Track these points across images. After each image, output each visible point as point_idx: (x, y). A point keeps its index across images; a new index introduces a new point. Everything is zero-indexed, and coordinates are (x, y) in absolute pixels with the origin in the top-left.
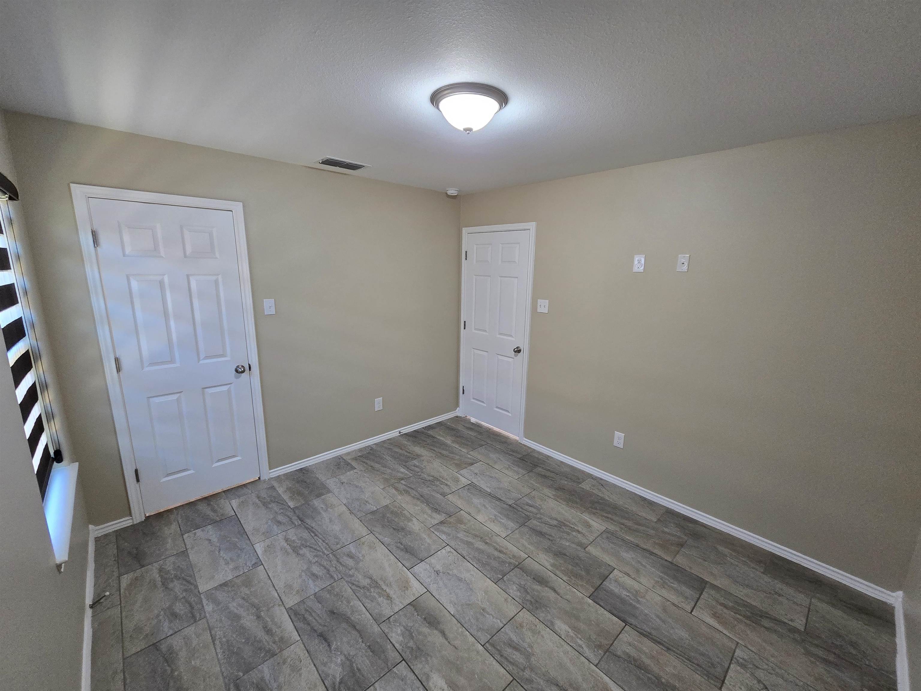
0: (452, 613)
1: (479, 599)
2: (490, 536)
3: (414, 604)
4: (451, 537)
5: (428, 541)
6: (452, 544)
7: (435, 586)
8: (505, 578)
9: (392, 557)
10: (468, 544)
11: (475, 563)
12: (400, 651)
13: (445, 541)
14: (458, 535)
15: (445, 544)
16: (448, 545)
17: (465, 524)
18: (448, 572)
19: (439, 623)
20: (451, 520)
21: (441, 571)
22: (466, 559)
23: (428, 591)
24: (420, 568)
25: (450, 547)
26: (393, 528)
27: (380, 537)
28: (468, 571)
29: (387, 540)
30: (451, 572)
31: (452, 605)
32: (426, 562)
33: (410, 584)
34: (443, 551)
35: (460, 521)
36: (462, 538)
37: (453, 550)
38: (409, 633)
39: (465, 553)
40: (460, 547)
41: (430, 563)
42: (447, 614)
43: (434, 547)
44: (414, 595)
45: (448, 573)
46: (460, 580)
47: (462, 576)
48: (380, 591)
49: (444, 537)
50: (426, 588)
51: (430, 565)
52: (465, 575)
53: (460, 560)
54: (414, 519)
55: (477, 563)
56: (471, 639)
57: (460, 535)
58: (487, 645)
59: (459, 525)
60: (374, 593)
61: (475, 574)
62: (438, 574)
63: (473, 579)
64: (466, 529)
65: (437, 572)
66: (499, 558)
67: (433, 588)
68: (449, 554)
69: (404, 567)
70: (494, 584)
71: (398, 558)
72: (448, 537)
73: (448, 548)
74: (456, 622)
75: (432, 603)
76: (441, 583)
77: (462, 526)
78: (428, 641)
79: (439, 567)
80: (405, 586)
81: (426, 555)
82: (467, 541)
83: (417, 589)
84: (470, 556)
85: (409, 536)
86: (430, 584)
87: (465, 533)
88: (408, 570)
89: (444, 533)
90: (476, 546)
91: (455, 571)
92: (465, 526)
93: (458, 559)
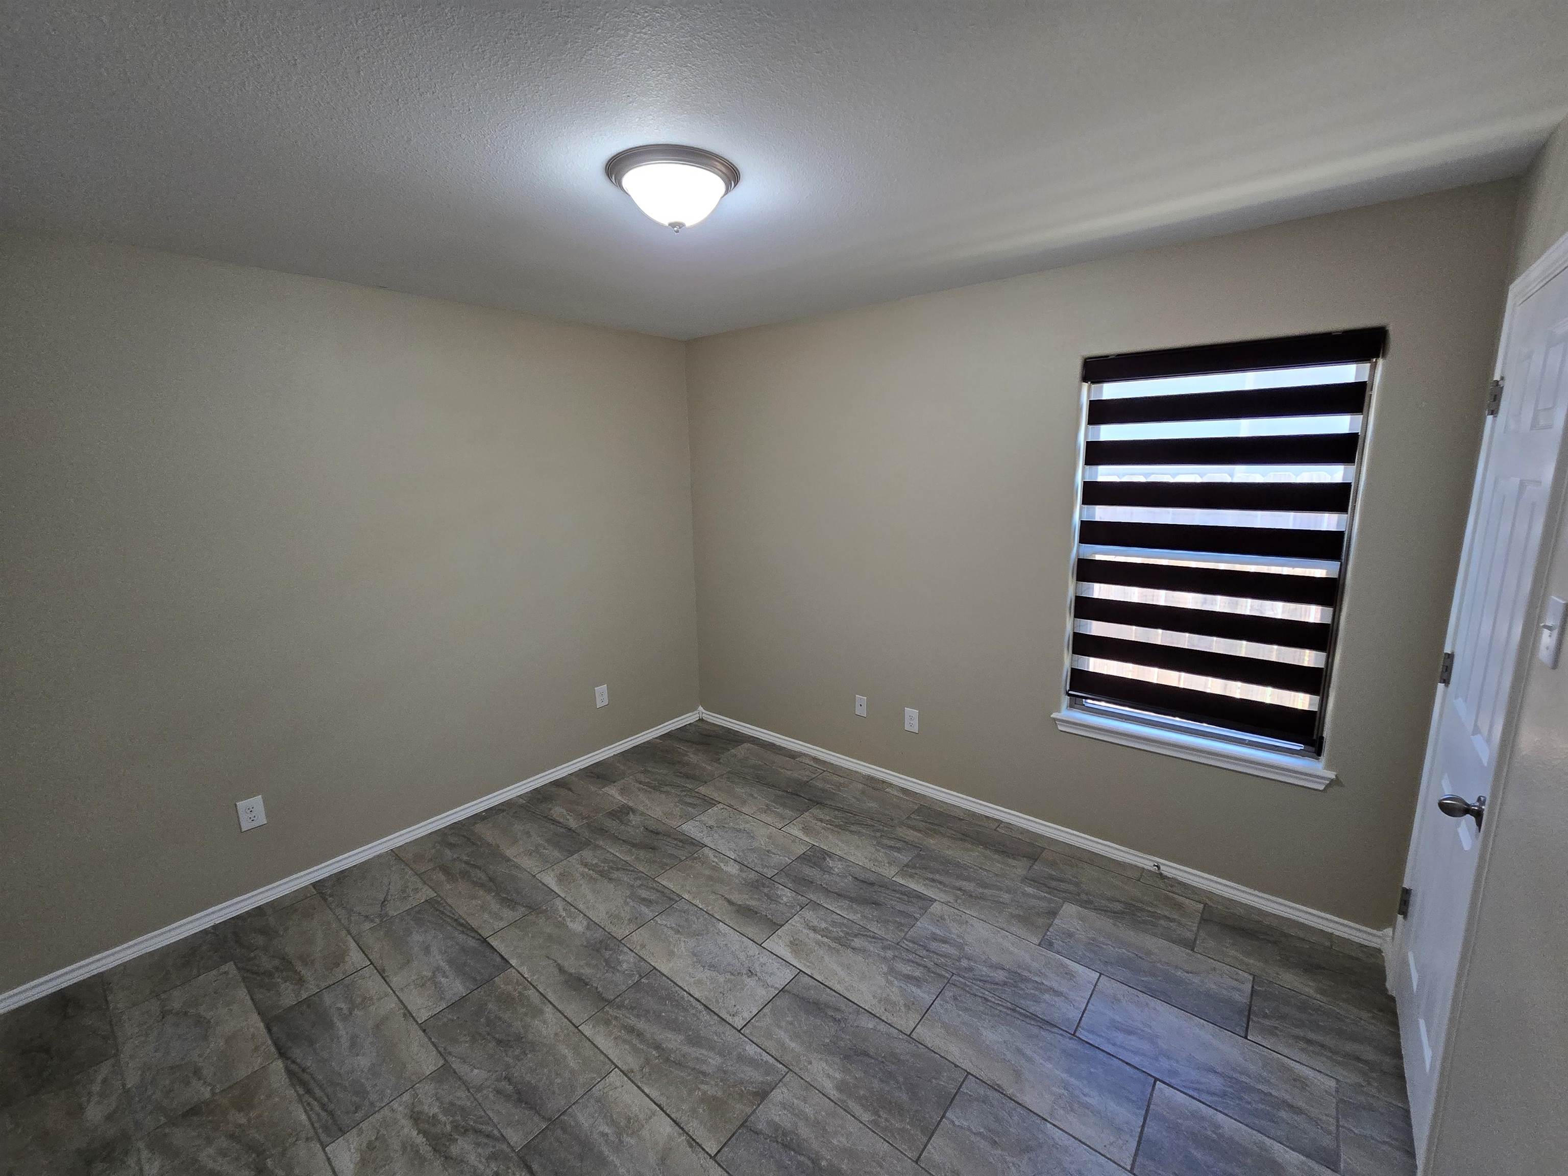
0: (721, 923)
1: (683, 944)
2: (646, 1070)
3: (774, 926)
4: (735, 1053)
5: (782, 1035)
6: (730, 1036)
7: (751, 953)
8: (637, 978)
9: (837, 987)
10: (695, 1040)
11: (686, 999)
12: (776, 884)
13: (747, 1039)
14: (719, 1060)
15: (746, 1031)
16: (739, 1031)
17: (705, 1099)
18: (733, 977)
19: (738, 911)
20: (740, 1109)
21: (744, 976)
22: (703, 1004)
23: (760, 945)
24: (783, 977)
25: (735, 1026)
26: (868, 1055)
27: (882, 1027)
28: (699, 982)
29: (869, 1024)
30: (728, 976)
31: (723, 932)
32: (776, 988)
33: (790, 950)
34: (747, 1016)
35: (716, 1106)
36: (712, 1054)
37: (727, 1020)
38: (773, 899)
39: (705, 1016)
40: (714, 1028)
41: (766, 987)
42: (727, 921)
43: (766, 1021)
44: (780, 937)
45: (732, 974)
46: (712, 967)
47: (708, 973)
48: (829, 935)
49: (751, 1050)
50: (765, 948)
51: (766, 985)
52: (704, 975)
53: (714, 1001)
54: (834, 1093)
55: (683, 998)
56: (697, 902)
57: (715, 1060)
58: (677, 899)
59: (720, 1094)
60: (837, 931)
61: (687, 978)
62: (750, 971)
63: (690, 970)
64: (702, 1082)
65: (751, 973)
66: (638, 1016)
67: (754, 949)
68: (735, 1009)
69: (809, 974)
70: (657, 967)
71: (827, 989)
72: (741, 1051)
73: (738, 1022)
74: (716, 915)
75: (751, 931)
76: (742, 956)
77: (711, 1089)
78: (747, 894)
79: (751, 982)
80: (795, 945)
81: (778, 1002)
82: (701, 1047)
83: (779, 944)
84: (693, 1011)
85: (827, 1041)
86: (759, 954)
87: (704, 1068)
88: (800, 970)
89: (753, 1062)
90: (682, 1037)
91: (721, 979)
92: (705, 1093)
93: (717, 1001)
